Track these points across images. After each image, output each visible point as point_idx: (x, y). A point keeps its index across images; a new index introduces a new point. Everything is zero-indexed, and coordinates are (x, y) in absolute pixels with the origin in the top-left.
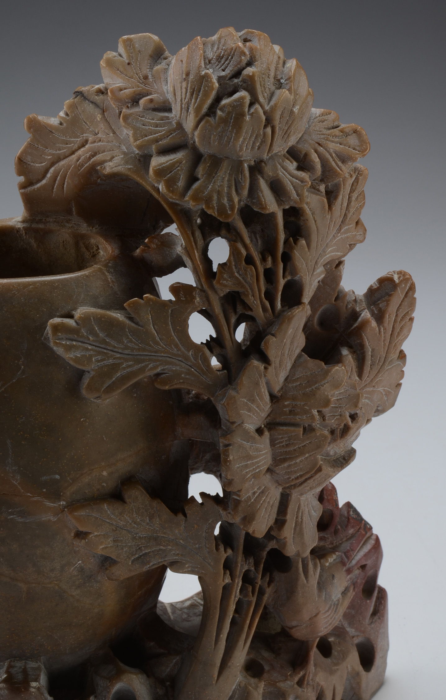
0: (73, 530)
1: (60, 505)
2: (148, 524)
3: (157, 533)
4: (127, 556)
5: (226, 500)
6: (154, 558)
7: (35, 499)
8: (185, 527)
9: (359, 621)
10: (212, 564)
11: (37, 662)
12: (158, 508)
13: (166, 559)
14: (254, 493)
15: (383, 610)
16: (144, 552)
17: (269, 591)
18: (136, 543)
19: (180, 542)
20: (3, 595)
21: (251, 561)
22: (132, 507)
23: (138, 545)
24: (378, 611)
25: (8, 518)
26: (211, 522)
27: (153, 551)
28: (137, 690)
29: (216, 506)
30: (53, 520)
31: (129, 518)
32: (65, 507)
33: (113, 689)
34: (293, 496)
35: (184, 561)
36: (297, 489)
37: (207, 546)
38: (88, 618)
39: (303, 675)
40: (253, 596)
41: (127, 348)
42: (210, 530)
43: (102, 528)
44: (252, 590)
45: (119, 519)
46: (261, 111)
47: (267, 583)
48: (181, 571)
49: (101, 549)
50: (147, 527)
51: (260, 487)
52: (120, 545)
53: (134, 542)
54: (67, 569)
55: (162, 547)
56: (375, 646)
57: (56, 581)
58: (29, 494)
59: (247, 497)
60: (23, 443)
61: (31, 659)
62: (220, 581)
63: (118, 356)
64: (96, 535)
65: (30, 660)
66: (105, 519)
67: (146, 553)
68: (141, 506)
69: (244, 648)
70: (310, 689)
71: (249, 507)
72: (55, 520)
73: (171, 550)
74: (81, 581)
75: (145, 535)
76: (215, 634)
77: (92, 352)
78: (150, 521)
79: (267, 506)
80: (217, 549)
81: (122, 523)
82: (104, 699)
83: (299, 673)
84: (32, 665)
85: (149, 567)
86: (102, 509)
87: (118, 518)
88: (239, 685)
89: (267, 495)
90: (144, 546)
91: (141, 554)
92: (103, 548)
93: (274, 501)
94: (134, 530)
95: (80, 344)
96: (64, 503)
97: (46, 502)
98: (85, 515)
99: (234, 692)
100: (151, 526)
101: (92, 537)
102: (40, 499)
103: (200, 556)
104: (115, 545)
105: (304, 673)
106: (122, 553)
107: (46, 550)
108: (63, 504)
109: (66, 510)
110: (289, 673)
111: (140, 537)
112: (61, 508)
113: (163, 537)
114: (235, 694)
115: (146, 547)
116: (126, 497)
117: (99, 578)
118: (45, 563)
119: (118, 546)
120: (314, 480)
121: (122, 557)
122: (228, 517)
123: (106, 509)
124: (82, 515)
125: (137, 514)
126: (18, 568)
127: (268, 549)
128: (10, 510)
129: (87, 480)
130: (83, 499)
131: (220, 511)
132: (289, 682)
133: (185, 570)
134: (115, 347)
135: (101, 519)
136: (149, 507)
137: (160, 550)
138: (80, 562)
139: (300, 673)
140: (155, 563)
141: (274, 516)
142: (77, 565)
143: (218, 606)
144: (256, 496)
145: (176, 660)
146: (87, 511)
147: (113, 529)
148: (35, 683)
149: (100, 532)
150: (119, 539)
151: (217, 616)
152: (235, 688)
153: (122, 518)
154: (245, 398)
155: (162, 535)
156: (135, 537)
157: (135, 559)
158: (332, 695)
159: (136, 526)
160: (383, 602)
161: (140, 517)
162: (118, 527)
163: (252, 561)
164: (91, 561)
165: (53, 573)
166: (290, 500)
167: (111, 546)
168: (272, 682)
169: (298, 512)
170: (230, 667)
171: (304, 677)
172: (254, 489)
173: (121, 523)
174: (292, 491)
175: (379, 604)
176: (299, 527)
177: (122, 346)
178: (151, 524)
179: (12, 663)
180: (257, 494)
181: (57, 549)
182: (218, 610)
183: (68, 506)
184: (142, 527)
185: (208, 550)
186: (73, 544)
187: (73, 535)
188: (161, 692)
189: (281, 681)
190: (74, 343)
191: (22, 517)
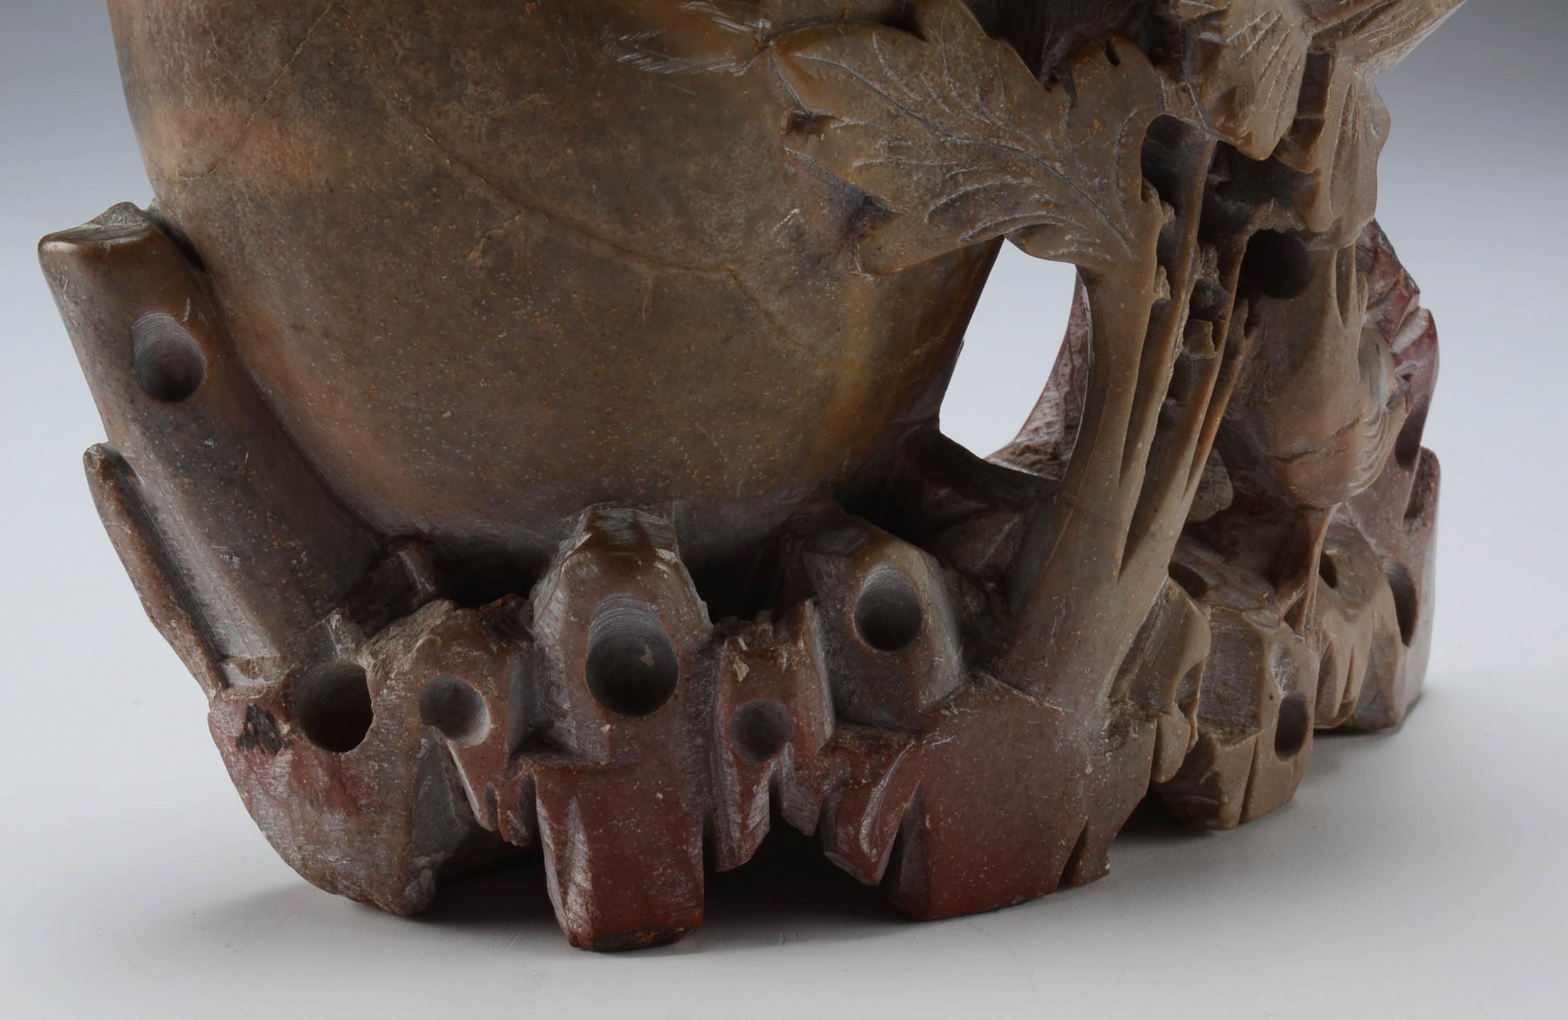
0: (785, 109)
1: (755, 30)
2: (977, 108)
3: (1000, 137)
4: (920, 198)
5: (1176, 56)
6: (988, 209)
8: (1068, 125)
9: (1388, 520)
10: (1131, 235)
11: (661, 516)
12: (1005, 65)
13: (1017, 216)
14: (1255, 29)
15: (1432, 506)
16: (962, 190)
17: (1247, 346)
18: (945, 159)
19: (1054, 169)
20: (590, 299)
21: (1211, 256)
22: (941, 53)
23: (949, 168)
24: (1422, 506)
25: (619, 60)
26: (1135, 115)
27: (985, 189)
28: (922, 587)
29: (1151, 68)
30: (735, 75)
31: (931, 84)
32: (769, 37)
33: (865, 578)
34: (1339, 59)
35: (1062, 225)
36: (1350, 42)
37: (1122, 183)
38: (799, 393)
39: (1297, 602)
40: (1216, 348)
42: (1131, 138)
43: (863, 107)
44: (1213, 331)
45: (907, 85)
47: (1243, 326)
48: (1052, 253)
49: (855, 169)
50: (975, 115)
51: (1268, 14)
52: (904, 164)
53: (940, 158)
54: (763, 229)
55: (1009, 179)
56: (1417, 588)
57: (733, 262)
59: (1238, 37)
61: (648, 504)
62: (1147, 287)
64: (847, 125)
65: (645, 507)
66: (870, 79)
67: (967, 194)
68: (963, 54)
69: (1186, 490)
70: (1311, 641)
71: (1243, 64)
72: (741, 73)
73: (1030, 190)
74: (795, 271)
75: (967, 142)
76: (1124, 439)
78: (982, 99)
79: (1281, 73)
80: (1145, 197)
81: (912, 95)
82: (839, 606)
83: (1289, 596)
84: (648, 519)
85: (971, 237)
86: (865, 48)
87: (904, 82)
88: (1167, 595)
89: (1284, 41)
90: (963, 173)
91: (953, 196)
92: (861, 168)
93: (1296, 67)
94: (941, 123)
96: (768, 25)
97: (721, 16)
98: (821, 62)
99: (1153, 615)
100: (983, 113)
101: (835, 129)
102: (705, 7)
103: (1101, 211)
104: (892, 162)
105: (1299, 596)
106: (908, 187)
107: (713, 166)
108: (763, 27)
109: (771, 43)
110: (1264, 593)
111: (956, 144)
112: (759, 40)
113: (1014, 150)
114: (1156, 619)
115: (970, 175)
116: (926, 22)
117: (840, 267)
118: (706, 203)
119: (898, 164)
120: (1394, 17)
121: (907, 198)
122: (1180, 102)
123: (875, 49)
124: (813, 60)
125: (951, 76)
126: (636, 215)
127: (1252, 229)
128: (625, 37)
130: (815, 19)
131: (1159, 85)
132: (1267, 613)
133: (1061, 251)
135: (860, 79)
136: (982, 60)
137: (1005, 186)
138: (796, 211)
139: (1292, 596)
140: (988, 224)
141: (1291, 110)
142: (789, 220)
143: (1138, 360)
144: (1257, 38)
145: (1011, 524)
146: (829, 49)
147: (889, 110)
148: (667, 552)
149: (856, 118)
150: (902, 143)
151: (1133, 389)
152: (1156, 604)
153: (915, 80)
155: (1010, 145)
156: (943, 142)
157: (937, 208)
158: (1347, 673)
159: (947, 109)
160: (1432, 485)
161: (958, 85)
162: (903, 109)
163: (1214, 257)
164: (824, 212)
165: (725, 237)
166: (1333, 70)
167: (881, 163)
168: (1229, 608)
169: (1346, 108)
170: (1153, 535)
171: (1300, 605)
172: (1254, 17)
173: (910, 97)
174: (1338, 43)
175: (1424, 491)
176: (1347, 149)
178: (985, 109)
179: (601, 512)
180: (1261, 33)
181: (741, 163)
182: (1137, 371)
183: (776, 35)
184: (962, 115)
185: (1121, 194)
186: (784, 151)
187: (784, 123)
188: (973, 604)
189: (1251, 609)
191: (656, 59)
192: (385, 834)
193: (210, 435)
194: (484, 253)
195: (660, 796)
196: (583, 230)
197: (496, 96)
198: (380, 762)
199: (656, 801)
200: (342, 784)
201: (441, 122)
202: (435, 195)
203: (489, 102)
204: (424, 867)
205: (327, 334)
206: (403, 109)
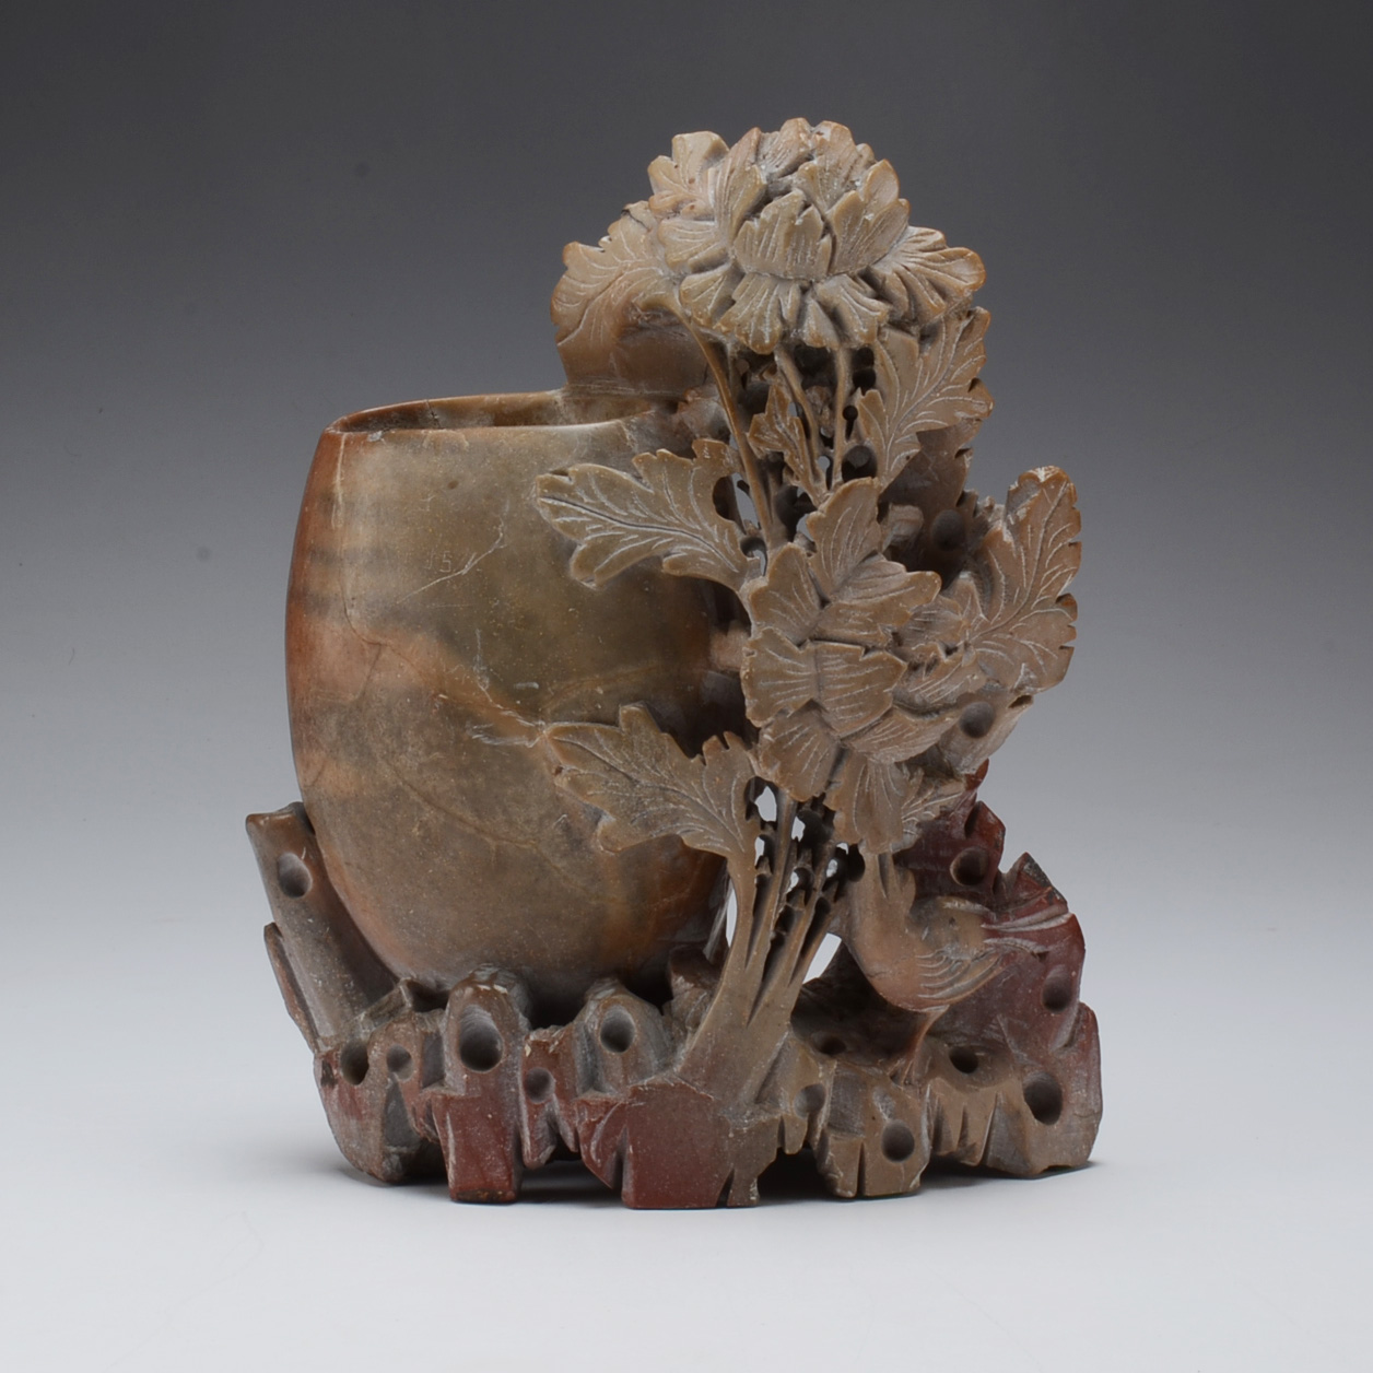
0: (555, 766)
1: (536, 725)
3: (666, 784)
4: (625, 812)
5: (754, 745)
6: (662, 821)
7: (506, 713)
9: (1036, 1044)
10: (741, 838)
12: (668, 747)
13: (678, 825)
14: (792, 735)
16: (647, 810)
18: (637, 793)
19: (697, 802)
20: (467, 855)
22: (632, 740)
24: (1077, 1040)
25: (473, 737)
26: (739, 776)
27: (660, 810)
30: (528, 747)
31: (628, 756)
32: (544, 730)
33: (605, 1012)
35: (703, 830)
36: (860, 742)
37: (734, 811)
39: (901, 1067)
40: (806, 905)
41: (631, 515)
42: (738, 788)
43: (590, 765)
46: (817, 216)
49: (588, 797)
50: (653, 772)
51: (801, 726)
52: (615, 795)
53: (634, 793)
54: (547, 824)
55: (672, 805)
56: (1064, 1090)
57: (534, 840)
58: (499, 706)
59: (782, 737)
60: (495, 634)
62: (750, 866)
63: (618, 525)
64: (583, 773)
66: (595, 752)
67: (650, 812)
68: (646, 740)
70: (912, 1091)
71: (785, 751)
72: (531, 746)
73: (686, 811)
74: (567, 847)
75: (650, 785)
77: (585, 519)
78: (656, 763)
82: (592, 1026)
83: (895, 1062)
85: (655, 834)
86: (591, 736)
87: (613, 754)
88: (788, 1044)
89: (814, 741)
90: (647, 801)
91: (643, 812)
92: (591, 795)
93: (826, 754)
94: (635, 775)
95: (571, 506)
96: (543, 723)
97: (520, 719)
98: (568, 742)
102: (512, 714)
104: (608, 793)
105: (903, 1063)
106: (618, 806)
107: (520, 791)
108: (541, 725)
109: (544, 734)
111: (645, 786)
112: (538, 730)
113: (674, 790)
114: (782, 1057)
115: (651, 803)
117: (592, 846)
118: (518, 809)
119: (611, 795)
121: (618, 812)
123: (596, 737)
126: (484, 814)
128: (476, 727)
129: (574, 696)
131: (750, 761)
133: (703, 844)
134: (615, 514)
135: (590, 753)
136: (657, 746)
137: (670, 809)
138: (563, 816)
139: (897, 1062)
140: (663, 828)
141: (825, 776)
142: (561, 821)
146: (571, 736)
147: (605, 768)
148: (501, 987)
149: (588, 771)
150: (613, 784)
151: (751, 922)
152: (783, 1047)
153: (618, 753)
154: (777, 591)
155: (672, 788)
156: (638, 785)
157: (635, 818)
158: (960, 1122)
159: (637, 768)
161: (642, 756)
162: (613, 767)
164: (581, 817)
165: (529, 827)
167: (603, 794)
168: (850, 1062)
169: (863, 777)
172: (792, 727)
173: (616, 762)
174: (853, 744)
175: (1079, 1031)
176: (863, 799)
177: (625, 514)
178: (658, 769)
179: (482, 967)
180: (797, 737)
181: (533, 790)
182: (751, 912)
183: (547, 729)
184: (646, 771)
185: (734, 817)
186: (555, 785)
187: (554, 771)
189: (864, 1065)
190: (564, 504)
191: (490, 738)
192: (372, 1131)
193: (310, 917)
194: (419, 829)
195: (490, 1116)
196: (461, 820)
197: (420, 753)
198: (371, 1090)
199: (488, 1119)
200: (355, 1103)
201: (398, 764)
202: (398, 800)
203: (418, 755)
204: (394, 1153)
205: (359, 867)
206: (383, 758)
